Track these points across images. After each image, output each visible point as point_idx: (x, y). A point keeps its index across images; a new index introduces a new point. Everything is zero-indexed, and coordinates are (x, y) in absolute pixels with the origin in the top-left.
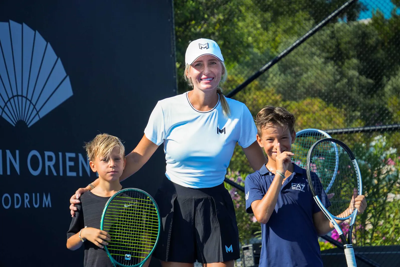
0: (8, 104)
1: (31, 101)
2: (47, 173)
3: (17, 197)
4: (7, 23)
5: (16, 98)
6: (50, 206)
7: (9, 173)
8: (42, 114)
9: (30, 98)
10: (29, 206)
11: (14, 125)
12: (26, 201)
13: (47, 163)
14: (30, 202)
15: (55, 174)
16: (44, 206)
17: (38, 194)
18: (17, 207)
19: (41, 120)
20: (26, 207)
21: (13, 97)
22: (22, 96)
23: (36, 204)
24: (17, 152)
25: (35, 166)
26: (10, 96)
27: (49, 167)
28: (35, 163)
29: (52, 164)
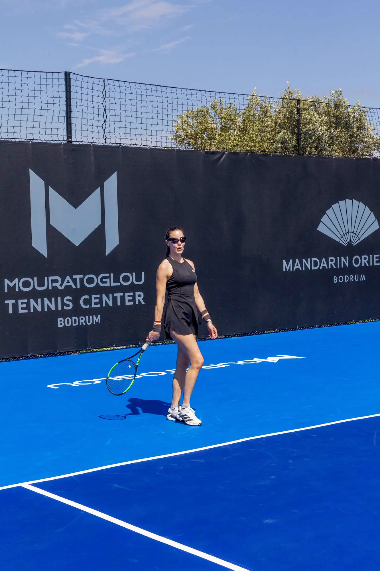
0: (344, 237)
1: (355, 234)
2: (363, 265)
3: (347, 277)
4: (345, 201)
5: (347, 234)
6: (364, 280)
7: (342, 267)
8: (361, 239)
9: (357, 234)
10: (353, 281)
11: (346, 246)
12: (351, 279)
13: (363, 261)
14: (354, 279)
15: (368, 265)
16: (361, 280)
17: (358, 275)
18: (346, 281)
19: (360, 242)
20: (351, 281)
21: (346, 233)
22: (353, 233)
23: (357, 279)
24: (347, 257)
25: (357, 263)
26: (345, 233)
27: (364, 262)
28: (357, 261)
29: (366, 261)
